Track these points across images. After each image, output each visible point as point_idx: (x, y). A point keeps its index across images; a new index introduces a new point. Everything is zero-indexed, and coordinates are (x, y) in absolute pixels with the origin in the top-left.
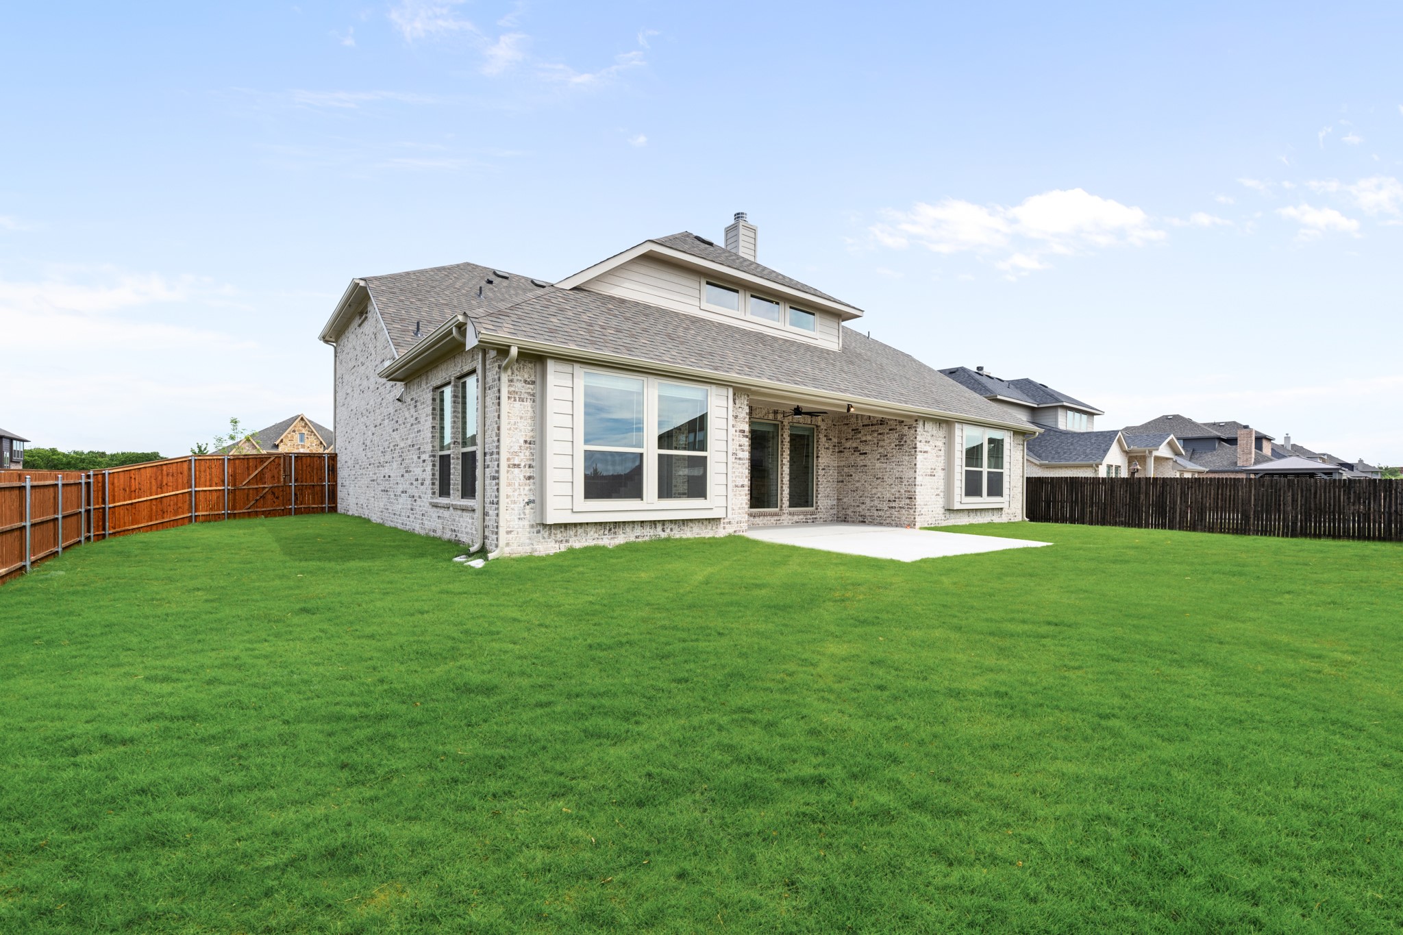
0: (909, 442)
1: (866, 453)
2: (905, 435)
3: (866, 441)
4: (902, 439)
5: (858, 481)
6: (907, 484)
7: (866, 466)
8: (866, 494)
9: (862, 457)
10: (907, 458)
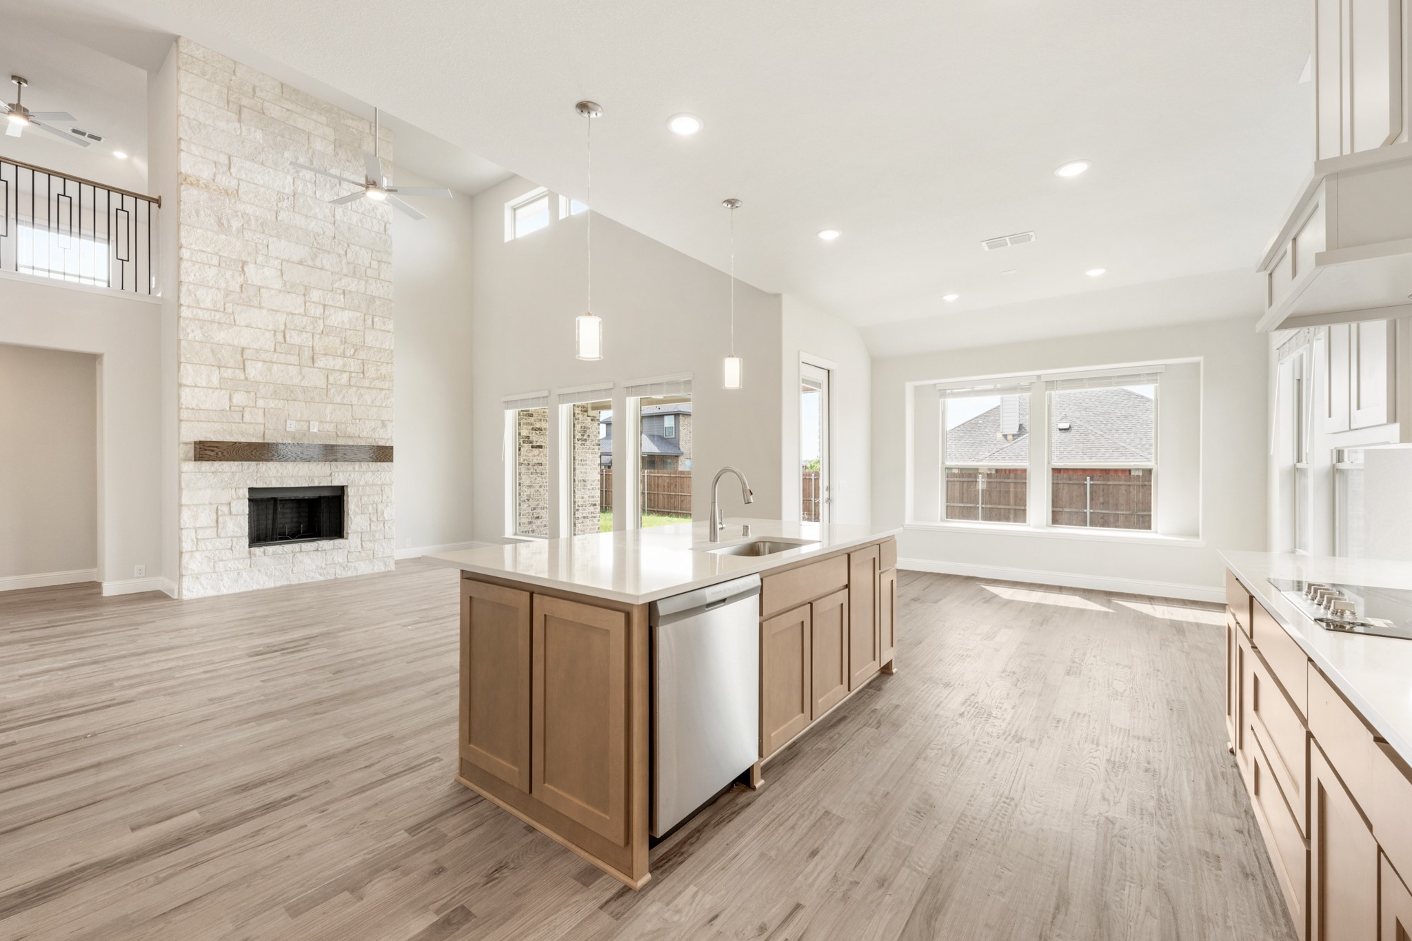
0: (592, 437)
1: (540, 447)
2: (589, 428)
3: (540, 429)
4: (585, 432)
5: (530, 486)
6: (591, 487)
7: (541, 464)
8: (542, 504)
9: (536, 451)
10: (591, 456)
